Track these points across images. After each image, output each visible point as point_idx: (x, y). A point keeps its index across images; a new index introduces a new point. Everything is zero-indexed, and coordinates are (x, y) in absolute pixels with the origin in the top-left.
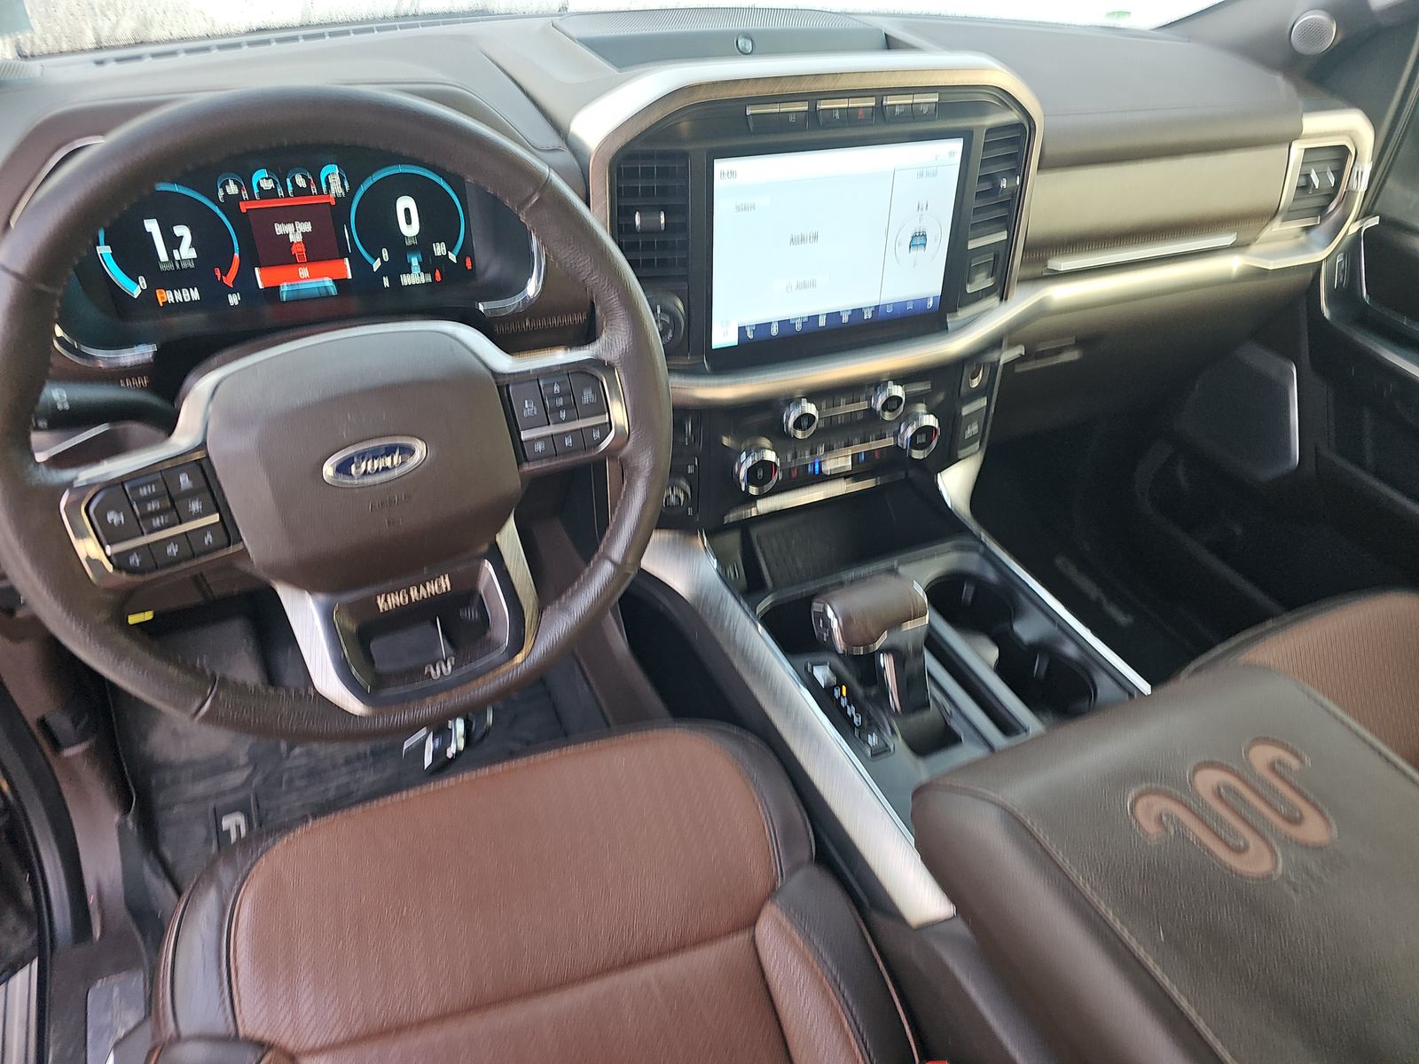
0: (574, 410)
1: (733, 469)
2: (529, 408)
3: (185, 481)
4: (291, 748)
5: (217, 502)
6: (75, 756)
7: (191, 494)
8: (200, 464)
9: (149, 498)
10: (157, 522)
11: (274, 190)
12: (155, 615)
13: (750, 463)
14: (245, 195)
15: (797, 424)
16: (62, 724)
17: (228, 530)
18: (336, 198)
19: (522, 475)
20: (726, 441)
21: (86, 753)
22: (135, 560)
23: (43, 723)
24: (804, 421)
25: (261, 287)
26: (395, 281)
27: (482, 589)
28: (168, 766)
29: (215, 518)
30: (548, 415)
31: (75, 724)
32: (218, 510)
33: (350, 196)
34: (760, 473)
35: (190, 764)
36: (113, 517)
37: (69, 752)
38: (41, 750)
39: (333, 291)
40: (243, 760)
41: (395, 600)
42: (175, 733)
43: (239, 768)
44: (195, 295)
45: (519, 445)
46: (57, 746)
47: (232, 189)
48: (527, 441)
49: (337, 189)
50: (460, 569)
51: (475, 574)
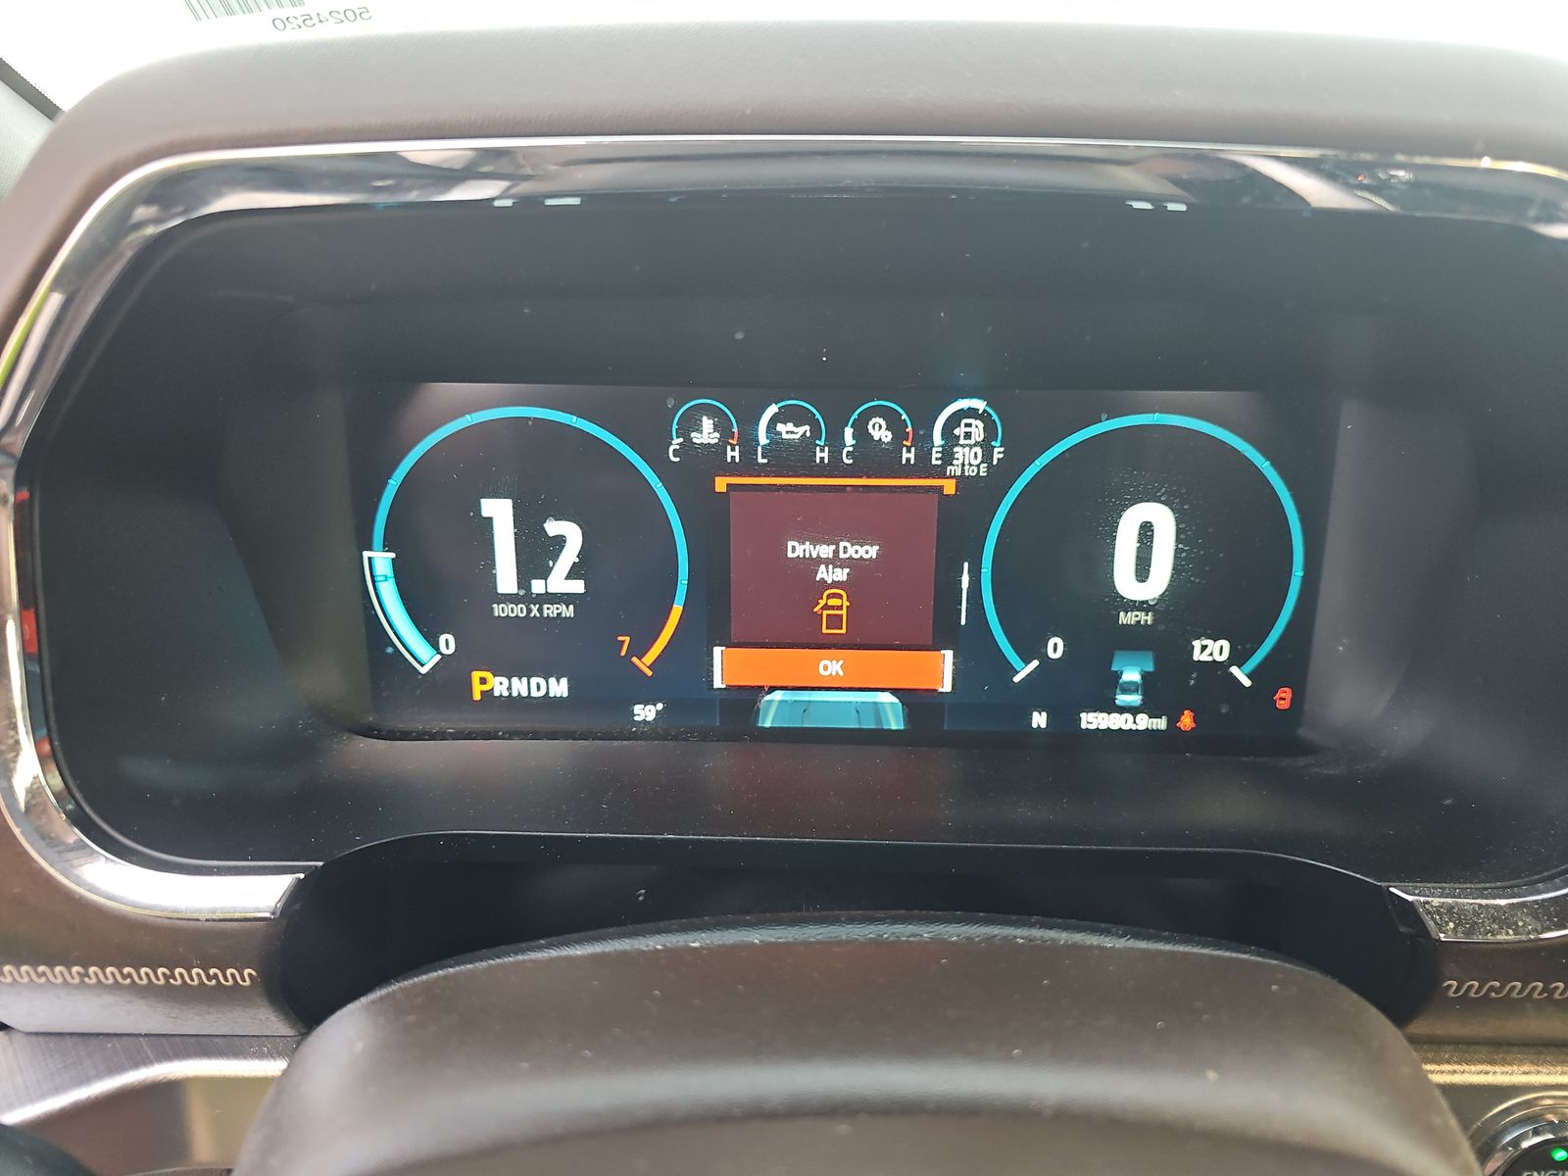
11: (807, 445)
14: (733, 454)
18: (961, 480)
25: (718, 683)
26: (1065, 718)
33: (1000, 477)
39: (895, 722)
44: (559, 688)
47: (707, 434)
49: (968, 459)
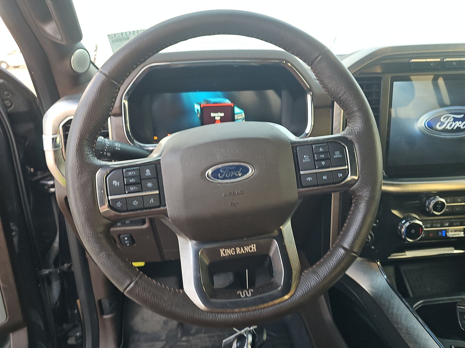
0: (330, 162)
1: (397, 228)
2: (306, 159)
3: (148, 172)
4: (182, 337)
5: (159, 186)
6: (107, 319)
7: (149, 179)
8: (156, 165)
9: (131, 177)
10: (132, 189)
12: (145, 264)
13: (408, 224)
15: (435, 208)
16: (106, 304)
17: (161, 199)
19: (299, 193)
20: (395, 212)
21: (111, 318)
22: (119, 205)
23: (100, 301)
24: (439, 206)
27: (271, 254)
28: (138, 332)
29: (157, 192)
30: (315, 163)
31: (110, 305)
32: (159, 189)
34: (413, 231)
35: (145, 333)
36: (115, 183)
37: (106, 317)
38: (97, 313)
40: (164, 338)
41: (229, 252)
42: (143, 319)
43: (162, 341)
45: (299, 177)
46: (102, 313)
48: (302, 175)
50: (262, 241)
51: (269, 246)
